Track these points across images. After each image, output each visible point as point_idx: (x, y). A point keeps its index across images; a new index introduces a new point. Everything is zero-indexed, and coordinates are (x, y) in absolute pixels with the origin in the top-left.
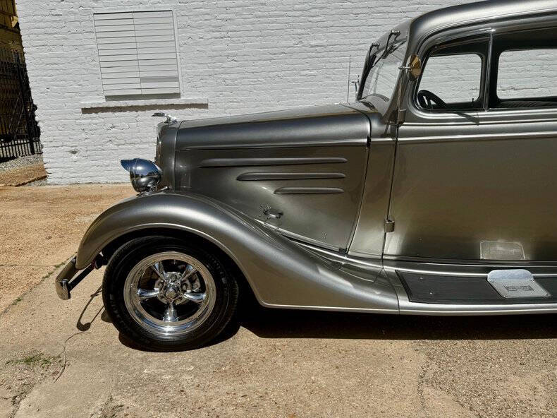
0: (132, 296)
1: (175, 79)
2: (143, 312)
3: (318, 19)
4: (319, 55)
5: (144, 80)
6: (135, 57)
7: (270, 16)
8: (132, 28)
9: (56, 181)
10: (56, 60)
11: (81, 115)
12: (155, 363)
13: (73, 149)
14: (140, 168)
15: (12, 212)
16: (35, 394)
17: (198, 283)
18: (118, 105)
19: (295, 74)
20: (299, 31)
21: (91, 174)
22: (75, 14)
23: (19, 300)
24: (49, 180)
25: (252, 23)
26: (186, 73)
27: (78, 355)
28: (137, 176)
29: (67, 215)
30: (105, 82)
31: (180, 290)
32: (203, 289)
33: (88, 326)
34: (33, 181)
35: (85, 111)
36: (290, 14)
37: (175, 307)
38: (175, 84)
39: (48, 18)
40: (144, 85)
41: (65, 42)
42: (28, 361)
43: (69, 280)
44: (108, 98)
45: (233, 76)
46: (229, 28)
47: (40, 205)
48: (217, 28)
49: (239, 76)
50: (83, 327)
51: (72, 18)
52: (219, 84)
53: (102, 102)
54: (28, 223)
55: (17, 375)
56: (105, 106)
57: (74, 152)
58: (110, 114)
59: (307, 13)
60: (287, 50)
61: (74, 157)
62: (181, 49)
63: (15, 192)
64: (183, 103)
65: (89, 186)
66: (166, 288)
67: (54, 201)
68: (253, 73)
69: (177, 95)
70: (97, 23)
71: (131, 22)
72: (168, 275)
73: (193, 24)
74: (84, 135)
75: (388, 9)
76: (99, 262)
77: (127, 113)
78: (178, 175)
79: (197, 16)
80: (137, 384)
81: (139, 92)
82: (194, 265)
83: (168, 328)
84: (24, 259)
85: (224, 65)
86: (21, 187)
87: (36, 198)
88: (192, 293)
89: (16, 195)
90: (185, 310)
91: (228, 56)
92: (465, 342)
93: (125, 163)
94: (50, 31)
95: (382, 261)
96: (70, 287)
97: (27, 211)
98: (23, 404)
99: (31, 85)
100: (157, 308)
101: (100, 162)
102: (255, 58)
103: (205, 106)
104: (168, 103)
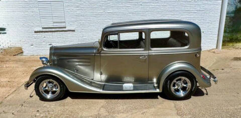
0: (41, 89)
1: (64, 22)
2: (44, 93)
4: (110, 15)
5: (54, 22)
6: (51, 15)
9: (26, 54)
10: (26, 16)
14: (44, 59)
15: (12, 65)
17: (56, 86)
18: (46, 30)
21: (38, 52)
22: (32, 1)
23: (15, 90)
24: (24, 54)
26: (68, 20)
28: (43, 61)
29: (29, 67)
30: (42, 23)
31: (52, 87)
32: (57, 88)
34: (19, 54)
35: (35, 32)
37: (51, 92)
38: (64, 24)
40: (54, 24)
41: (29, 10)
43: (28, 85)
44: (43, 28)
45: (83, 21)
47: (21, 63)
48: (78, 7)
50: (31, 97)
53: (41, 29)
54: (17, 69)
56: (42, 31)
57: (32, 45)
58: (43, 33)
61: (32, 47)
63: (13, 58)
65: (37, 56)
66: (49, 87)
67: (25, 62)
69: (65, 27)
71: (49, 4)
72: (49, 84)
74: (35, 40)
76: (34, 81)
77: (49, 33)
78: (54, 61)
81: (53, 26)
82: (55, 83)
83: (49, 96)
84: (16, 80)
85: (80, 18)
86: (15, 56)
87: (20, 61)
88: (55, 89)
90: (54, 92)
91: (81, 15)
93: (41, 58)
95: (101, 82)
96: (27, 87)
97: (16, 65)
100: (47, 92)
103: (74, 31)
104: (62, 30)
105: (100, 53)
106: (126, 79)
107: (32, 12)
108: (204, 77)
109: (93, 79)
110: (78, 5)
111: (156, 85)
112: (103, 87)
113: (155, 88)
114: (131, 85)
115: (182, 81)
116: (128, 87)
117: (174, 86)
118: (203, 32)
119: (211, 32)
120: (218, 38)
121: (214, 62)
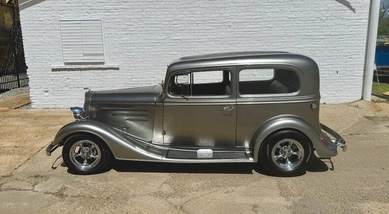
0: (72, 156)
1: (102, 55)
2: (76, 161)
3: (177, 26)
4: (178, 44)
5: (85, 55)
6: (81, 43)
7: (153, 24)
8: (79, 28)
9: (36, 106)
11: (51, 72)
12: (79, 178)
13: (46, 90)
14: (77, 110)
15: (17, 124)
16: (39, 184)
17: (95, 151)
18: (72, 67)
19: (165, 54)
20: (168, 32)
21: (55, 103)
22: (50, 20)
23: (29, 159)
24: (32, 106)
25: (143, 27)
26: (108, 51)
27: (53, 175)
28: (76, 113)
29: (44, 126)
30: (64, 55)
31: (89, 153)
32: (97, 154)
33: (56, 168)
34: (23, 106)
35: (53, 70)
36: (163, 23)
37: (87, 160)
38: (102, 57)
39: (35, 22)
40: (85, 58)
41: (44, 35)
42: (36, 177)
43: (50, 149)
44: (66, 64)
45: (132, 54)
46: (131, 29)
47: (30, 120)
48: (124, 29)
50: (54, 168)
51: (49, 22)
52: (125, 58)
53: (62, 66)
54: (26, 129)
55: (33, 180)
56: (64, 68)
57: (47, 92)
58: (66, 72)
59: (171, 23)
60: (161, 41)
61: (47, 94)
62: (106, 39)
63: (14, 112)
64: (106, 67)
65: (54, 110)
66: (84, 153)
67: (36, 118)
68: (143, 52)
69: (103, 63)
70: (61, 25)
71: (79, 25)
72: (85, 148)
73: (111, 27)
74: (52, 83)
75: (214, 21)
76: (61, 144)
77: (76, 72)
78: (91, 113)
79: (114, 23)
80: (72, 183)
81: (82, 61)
82: (94, 145)
84: (27, 144)
85: (128, 48)
86: (17, 110)
87: (27, 116)
88: (93, 155)
89: (16, 114)
90: (90, 161)
91: (130, 44)
92: (188, 174)
93: (72, 109)
94: (37, 28)
95: (163, 146)
96: (51, 152)
97: (23, 123)
98: (36, 186)
99: (25, 56)
100: (81, 160)
101: (60, 97)
102: (145, 45)
103: (118, 69)
104: (98, 67)
105: (163, 102)
106: (202, 142)
107: (50, 37)
108: (326, 142)
109: (151, 142)
110: (125, 27)
111: (248, 152)
112: (167, 154)
113: (247, 156)
114: (210, 151)
115: (289, 147)
116: (205, 153)
117: (277, 153)
118: (337, 72)
119: (351, 71)
120: (364, 83)
121: (353, 123)
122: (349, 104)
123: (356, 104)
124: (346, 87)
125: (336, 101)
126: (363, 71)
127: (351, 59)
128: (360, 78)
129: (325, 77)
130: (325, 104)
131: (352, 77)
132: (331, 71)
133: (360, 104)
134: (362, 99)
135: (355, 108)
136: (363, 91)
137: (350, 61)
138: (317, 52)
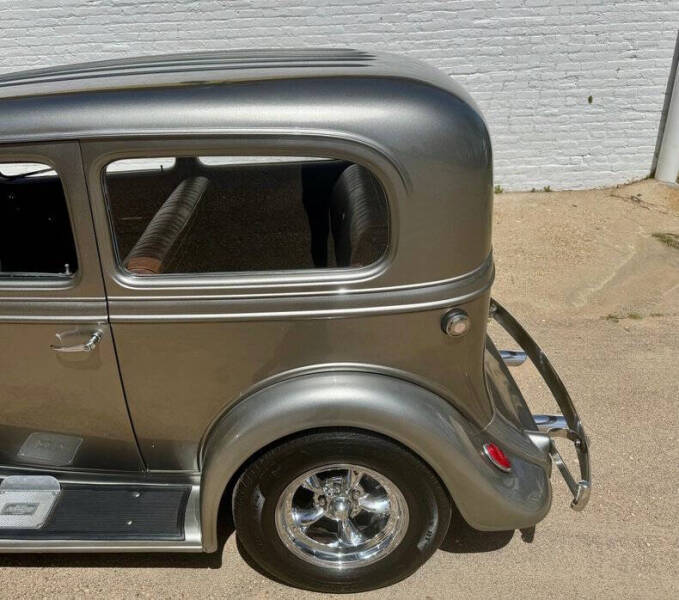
4: (129, 18)
49: (9, 51)
68: (29, 46)
102: (28, 23)
118: (590, 100)
119: (628, 96)
120: (662, 129)
121: (624, 262)
122: (613, 192)
123: (634, 191)
124: (611, 142)
125: (579, 183)
126: (663, 97)
127: (634, 60)
128: (651, 115)
129: (552, 115)
130: (547, 190)
131: (631, 113)
132: (573, 96)
133: (647, 191)
134: (652, 175)
135: (630, 205)
136: (657, 155)
137: (632, 66)
138: (535, 38)
